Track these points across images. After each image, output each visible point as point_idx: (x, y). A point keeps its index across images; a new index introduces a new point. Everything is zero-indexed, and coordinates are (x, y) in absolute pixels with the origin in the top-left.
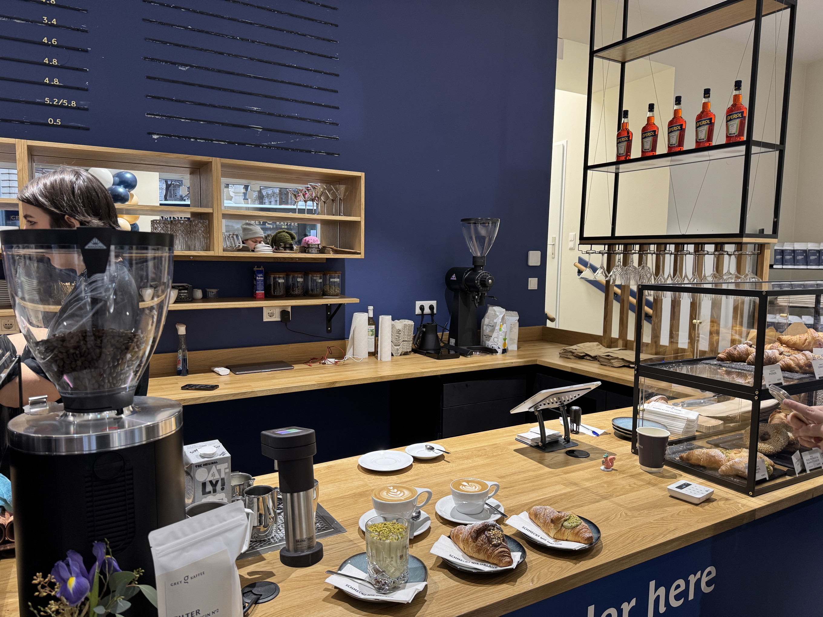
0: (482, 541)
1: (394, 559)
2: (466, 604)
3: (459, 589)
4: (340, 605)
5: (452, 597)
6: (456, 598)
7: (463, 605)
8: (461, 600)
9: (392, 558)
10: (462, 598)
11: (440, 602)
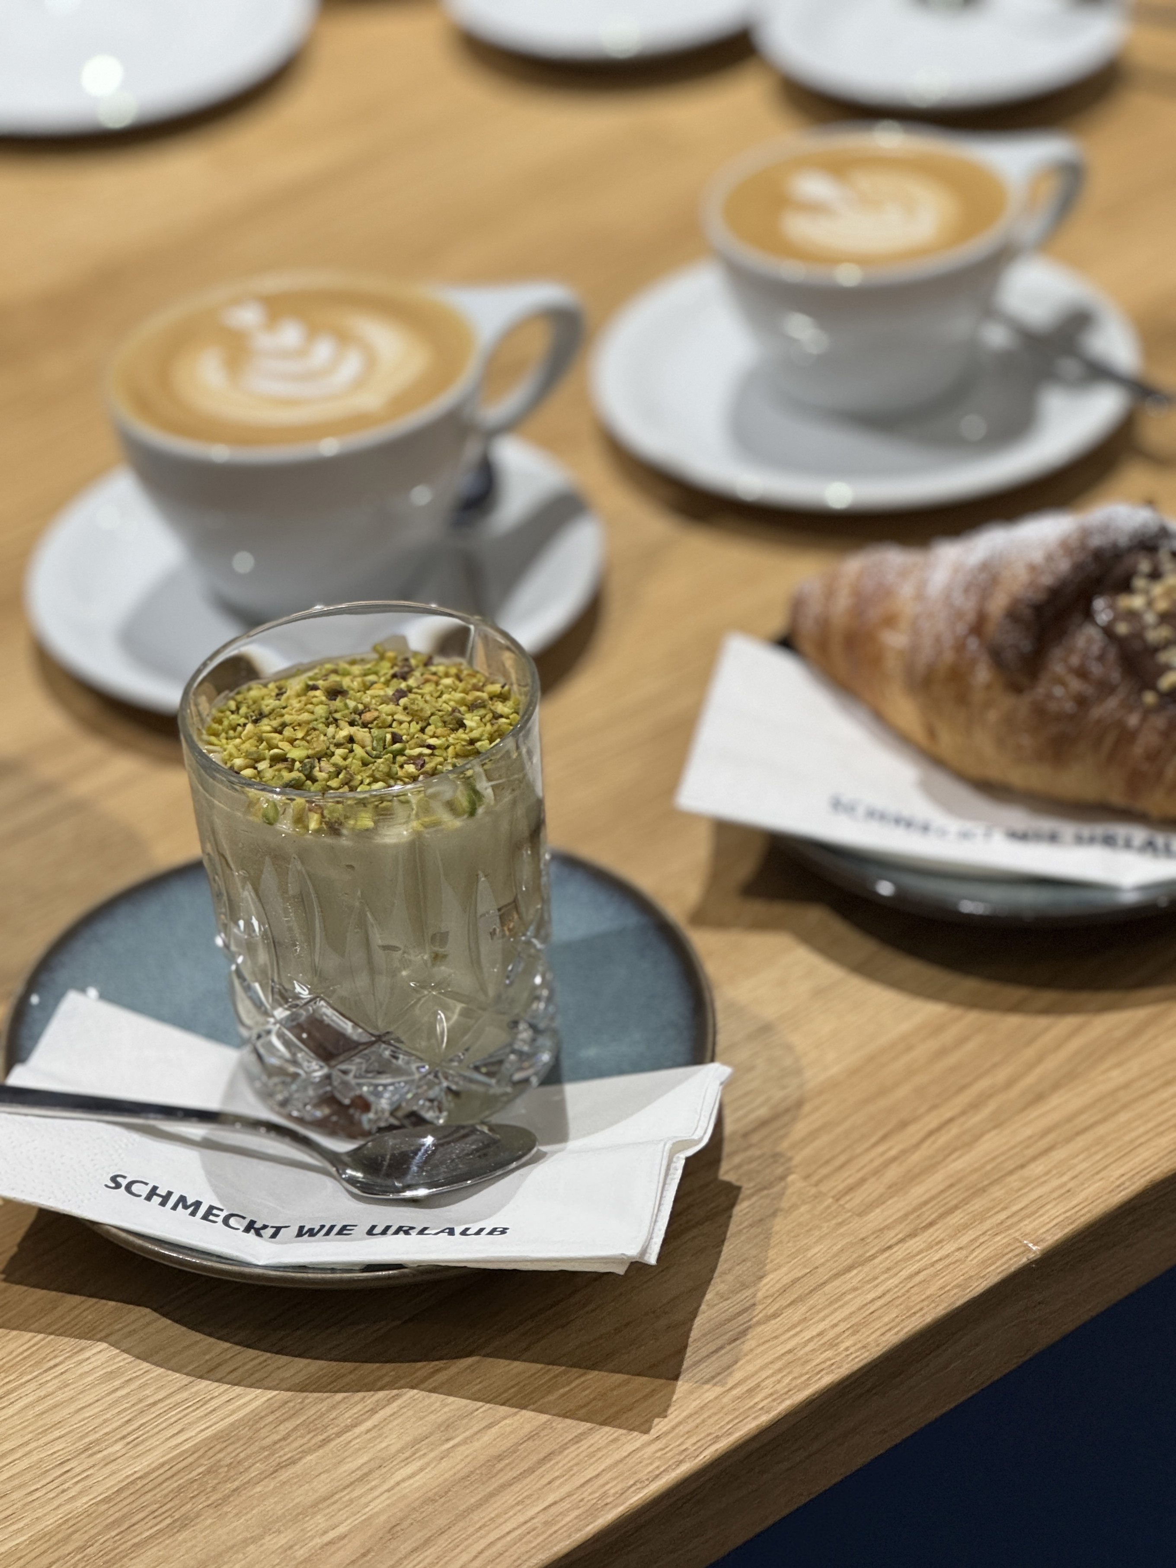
0: (1082, 673)
1: (456, 947)
2: (1037, 1168)
3: (951, 1060)
4: (90, 1333)
5: (915, 1131)
6: (954, 1130)
7: (1013, 1181)
8: (990, 1143)
9: (441, 938)
10: (997, 1123)
11: (840, 1182)
